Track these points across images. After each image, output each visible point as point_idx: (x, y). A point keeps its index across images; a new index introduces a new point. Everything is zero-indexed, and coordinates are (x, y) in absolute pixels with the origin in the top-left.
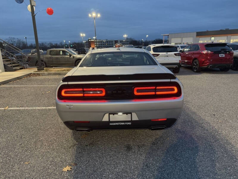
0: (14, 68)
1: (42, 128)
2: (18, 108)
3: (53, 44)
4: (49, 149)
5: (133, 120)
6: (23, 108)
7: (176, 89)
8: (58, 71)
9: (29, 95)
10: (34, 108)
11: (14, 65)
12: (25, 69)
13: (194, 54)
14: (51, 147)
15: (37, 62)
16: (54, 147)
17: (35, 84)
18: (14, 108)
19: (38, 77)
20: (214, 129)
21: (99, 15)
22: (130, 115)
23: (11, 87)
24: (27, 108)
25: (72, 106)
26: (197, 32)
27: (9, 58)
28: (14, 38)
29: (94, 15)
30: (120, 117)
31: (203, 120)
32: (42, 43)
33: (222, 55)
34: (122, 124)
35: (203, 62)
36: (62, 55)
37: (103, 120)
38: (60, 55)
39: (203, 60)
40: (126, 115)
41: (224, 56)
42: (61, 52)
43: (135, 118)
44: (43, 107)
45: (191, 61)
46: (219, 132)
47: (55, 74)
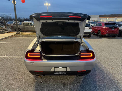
0: (4, 32)
1: (17, 70)
2: (5, 57)
3: (25, 18)
4: (20, 84)
5: (67, 71)
6: (7, 57)
7: (92, 54)
8: (27, 34)
9: (11, 49)
10: (13, 57)
11: (3, 30)
12: (9, 32)
13: (98, 28)
14: (22, 83)
15: (16, 29)
16: (23, 83)
17: (14, 41)
18: (2, 57)
19: (16, 38)
20: (110, 73)
21: (50, 5)
22: (66, 68)
23: (2, 43)
24: (9, 57)
25: (33, 63)
26: (100, 15)
27: (1, 26)
28: (4, 15)
29: (47, 4)
30: (61, 69)
31: (104, 67)
32: (19, 18)
33: (113, 29)
34: (61, 73)
35: (103, 33)
36: (30, 25)
37: (51, 71)
38: (28, 25)
39: (103, 31)
40: (63, 68)
41: (114, 30)
42: (29, 24)
43: (69, 70)
44: (18, 56)
45: (97, 31)
46: (113, 75)
47: (26, 36)
